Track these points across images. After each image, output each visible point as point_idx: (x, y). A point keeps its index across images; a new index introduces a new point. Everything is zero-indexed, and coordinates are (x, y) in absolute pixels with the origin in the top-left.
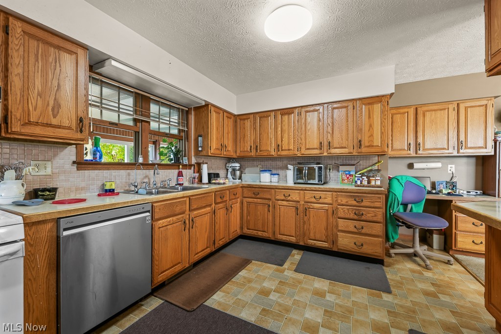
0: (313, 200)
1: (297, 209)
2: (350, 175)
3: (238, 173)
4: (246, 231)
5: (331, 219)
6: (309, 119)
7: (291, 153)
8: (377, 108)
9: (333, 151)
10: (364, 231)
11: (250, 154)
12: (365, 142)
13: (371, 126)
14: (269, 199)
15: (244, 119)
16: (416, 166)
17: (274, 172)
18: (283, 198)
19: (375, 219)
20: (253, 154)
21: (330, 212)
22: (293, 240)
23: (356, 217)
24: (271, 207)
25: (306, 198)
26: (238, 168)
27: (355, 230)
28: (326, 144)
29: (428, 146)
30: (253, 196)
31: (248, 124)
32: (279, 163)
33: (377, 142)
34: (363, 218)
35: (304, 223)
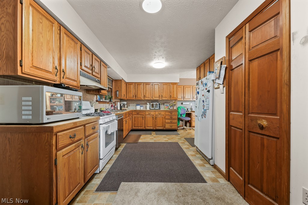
0: (158, 114)
1: (153, 117)
2: (168, 106)
3: (126, 106)
4: (134, 128)
5: (164, 120)
6: (155, 87)
7: (149, 98)
8: (175, 86)
9: (163, 98)
10: (172, 122)
11: (132, 98)
12: (172, 96)
13: (173, 91)
14: (143, 115)
15: (130, 85)
16: (184, 103)
17: (141, 105)
18: (148, 114)
19: (175, 118)
20: (134, 98)
21: (163, 118)
22: (152, 128)
23: (170, 118)
24: (144, 118)
25: (156, 114)
26: (126, 104)
27: (170, 122)
28: (161, 96)
29: (186, 98)
30: (137, 114)
31: (132, 86)
32: (143, 102)
33: (175, 96)
34: (172, 118)
35: (155, 122)
